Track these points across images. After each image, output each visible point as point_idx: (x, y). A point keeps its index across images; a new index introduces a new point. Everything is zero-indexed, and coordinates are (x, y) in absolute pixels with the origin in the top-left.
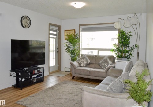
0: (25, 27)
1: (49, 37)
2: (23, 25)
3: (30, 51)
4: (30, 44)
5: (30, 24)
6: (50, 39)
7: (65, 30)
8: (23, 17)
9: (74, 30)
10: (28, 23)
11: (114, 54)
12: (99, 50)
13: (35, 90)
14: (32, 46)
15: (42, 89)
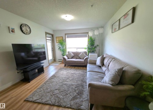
0: (25, 33)
1: (46, 42)
2: (24, 32)
3: (34, 51)
4: (33, 46)
5: (30, 32)
6: (47, 43)
7: (56, 37)
8: (23, 25)
9: (62, 37)
10: (29, 30)
11: (86, 50)
12: (77, 48)
13: (41, 80)
14: (35, 48)
15: (46, 79)
